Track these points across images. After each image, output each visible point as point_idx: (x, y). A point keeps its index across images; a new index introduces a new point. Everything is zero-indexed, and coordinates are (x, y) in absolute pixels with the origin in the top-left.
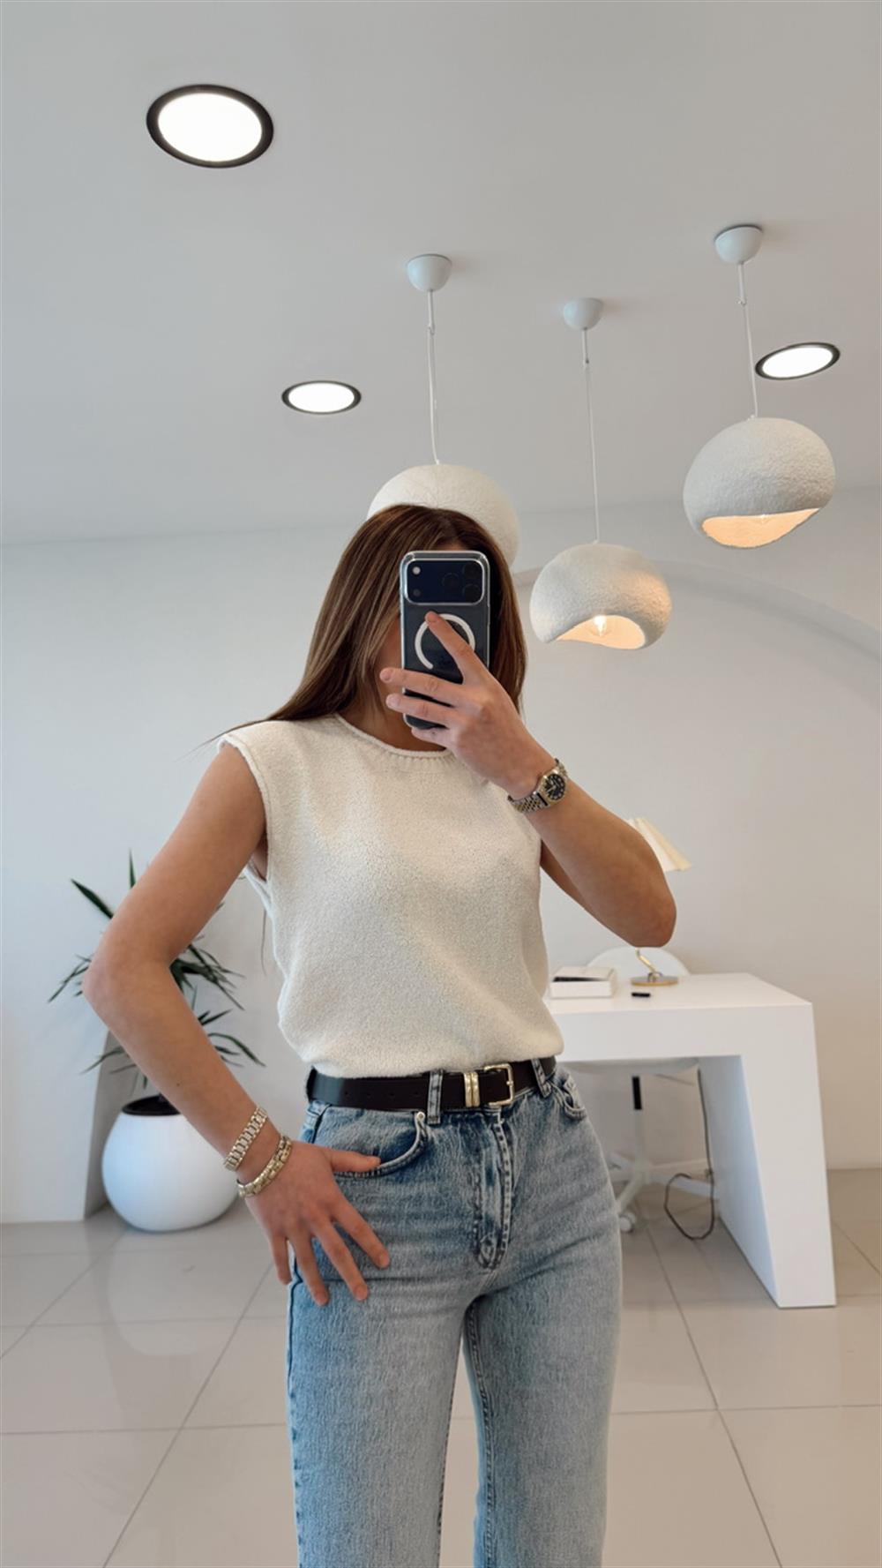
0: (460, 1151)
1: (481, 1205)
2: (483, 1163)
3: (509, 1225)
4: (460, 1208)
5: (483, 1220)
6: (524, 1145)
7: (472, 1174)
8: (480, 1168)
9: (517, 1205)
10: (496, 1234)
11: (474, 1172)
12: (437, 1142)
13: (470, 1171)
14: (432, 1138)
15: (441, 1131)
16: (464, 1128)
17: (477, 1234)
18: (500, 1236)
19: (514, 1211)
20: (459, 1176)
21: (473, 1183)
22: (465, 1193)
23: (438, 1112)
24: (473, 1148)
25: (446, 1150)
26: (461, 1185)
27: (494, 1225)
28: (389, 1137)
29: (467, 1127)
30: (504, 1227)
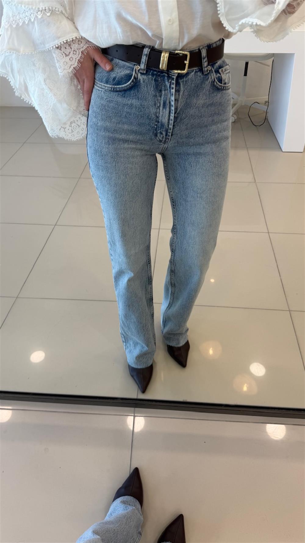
0: (152, 89)
1: (159, 117)
2: (162, 98)
3: (172, 129)
4: (149, 115)
5: (160, 124)
6: (186, 94)
7: (157, 102)
8: (161, 100)
9: (178, 120)
10: (165, 131)
11: (158, 101)
12: (142, 82)
13: (156, 100)
14: (140, 79)
15: (145, 77)
17: (156, 128)
18: (167, 131)
19: (176, 123)
20: (150, 101)
21: (157, 106)
22: (152, 109)
23: (145, 67)
24: (159, 89)
25: (146, 87)
26: (151, 106)
27: (164, 126)
28: (121, 74)
29: (158, 79)
30: (169, 129)
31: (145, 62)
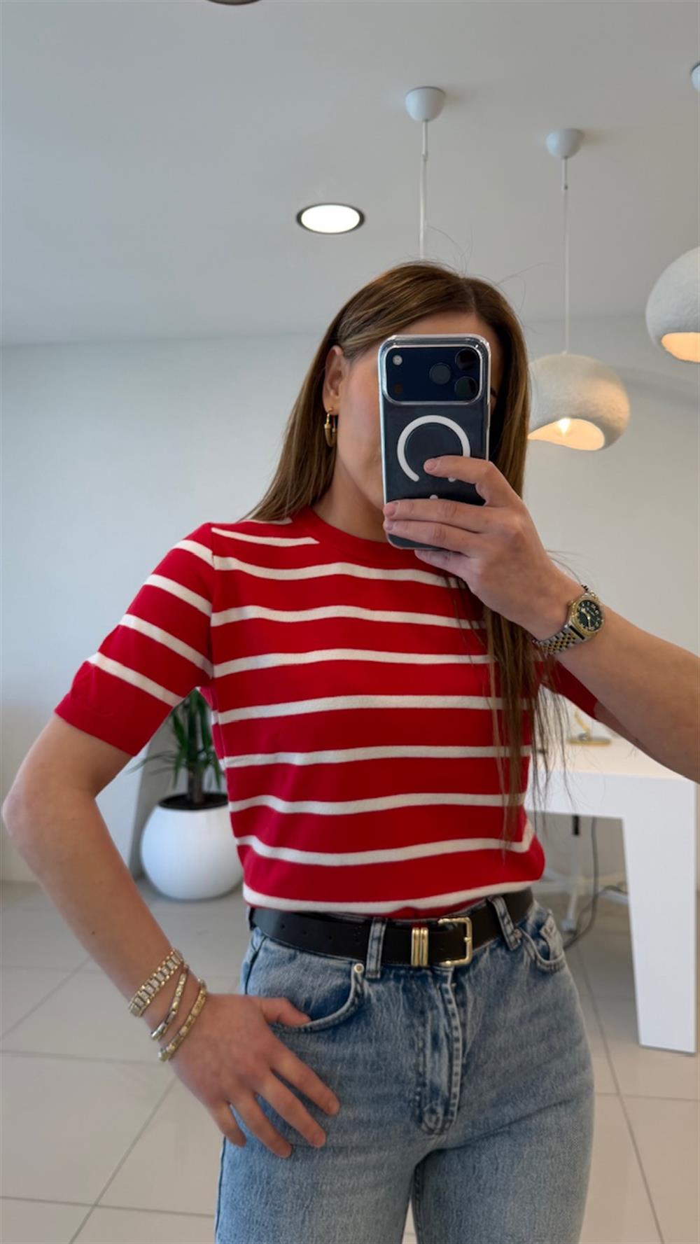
0: (402, 1011)
1: (425, 1073)
2: (428, 1027)
3: (458, 1094)
4: (400, 1074)
5: (428, 1088)
6: (481, 1005)
7: (415, 1038)
8: (425, 1032)
9: (470, 1071)
10: (442, 1104)
11: (418, 1036)
12: (374, 1000)
13: (413, 1035)
14: (370, 995)
15: (380, 987)
16: (408, 986)
17: (420, 1103)
18: (447, 1104)
19: (465, 1078)
20: (400, 1038)
21: (416, 1047)
22: (407, 1058)
23: (379, 966)
24: (417, 1010)
25: (385, 1010)
26: (402, 1049)
27: (440, 1093)
28: (322, 989)
29: (411, 984)
30: (452, 1096)
31: (378, 955)
